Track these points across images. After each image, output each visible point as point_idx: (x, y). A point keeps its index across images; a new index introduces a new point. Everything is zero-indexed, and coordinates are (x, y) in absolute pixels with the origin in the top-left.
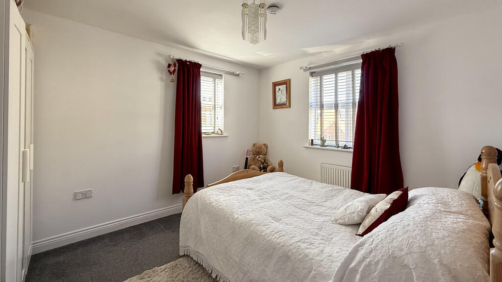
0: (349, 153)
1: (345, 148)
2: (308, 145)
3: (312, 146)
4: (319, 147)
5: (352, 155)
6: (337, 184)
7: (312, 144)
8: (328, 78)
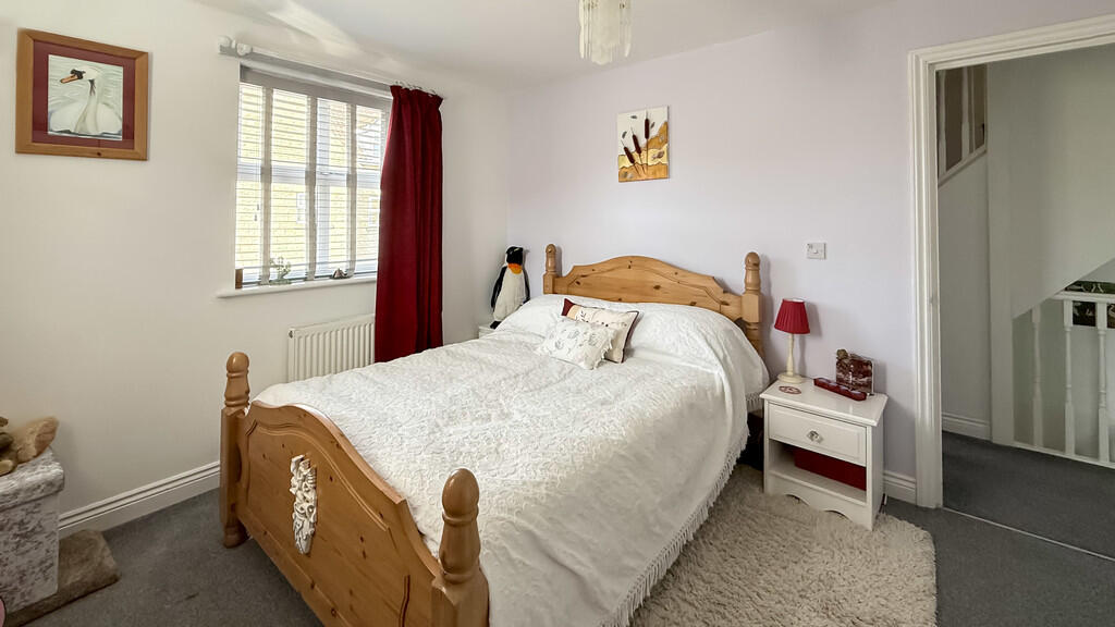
0: (366, 287)
1: (341, 277)
2: (231, 289)
3: (239, 292)
4: (256, 288)
5: (374, 288)
6: (320, 373)
7: (239, 284)
8: (286, 99)
